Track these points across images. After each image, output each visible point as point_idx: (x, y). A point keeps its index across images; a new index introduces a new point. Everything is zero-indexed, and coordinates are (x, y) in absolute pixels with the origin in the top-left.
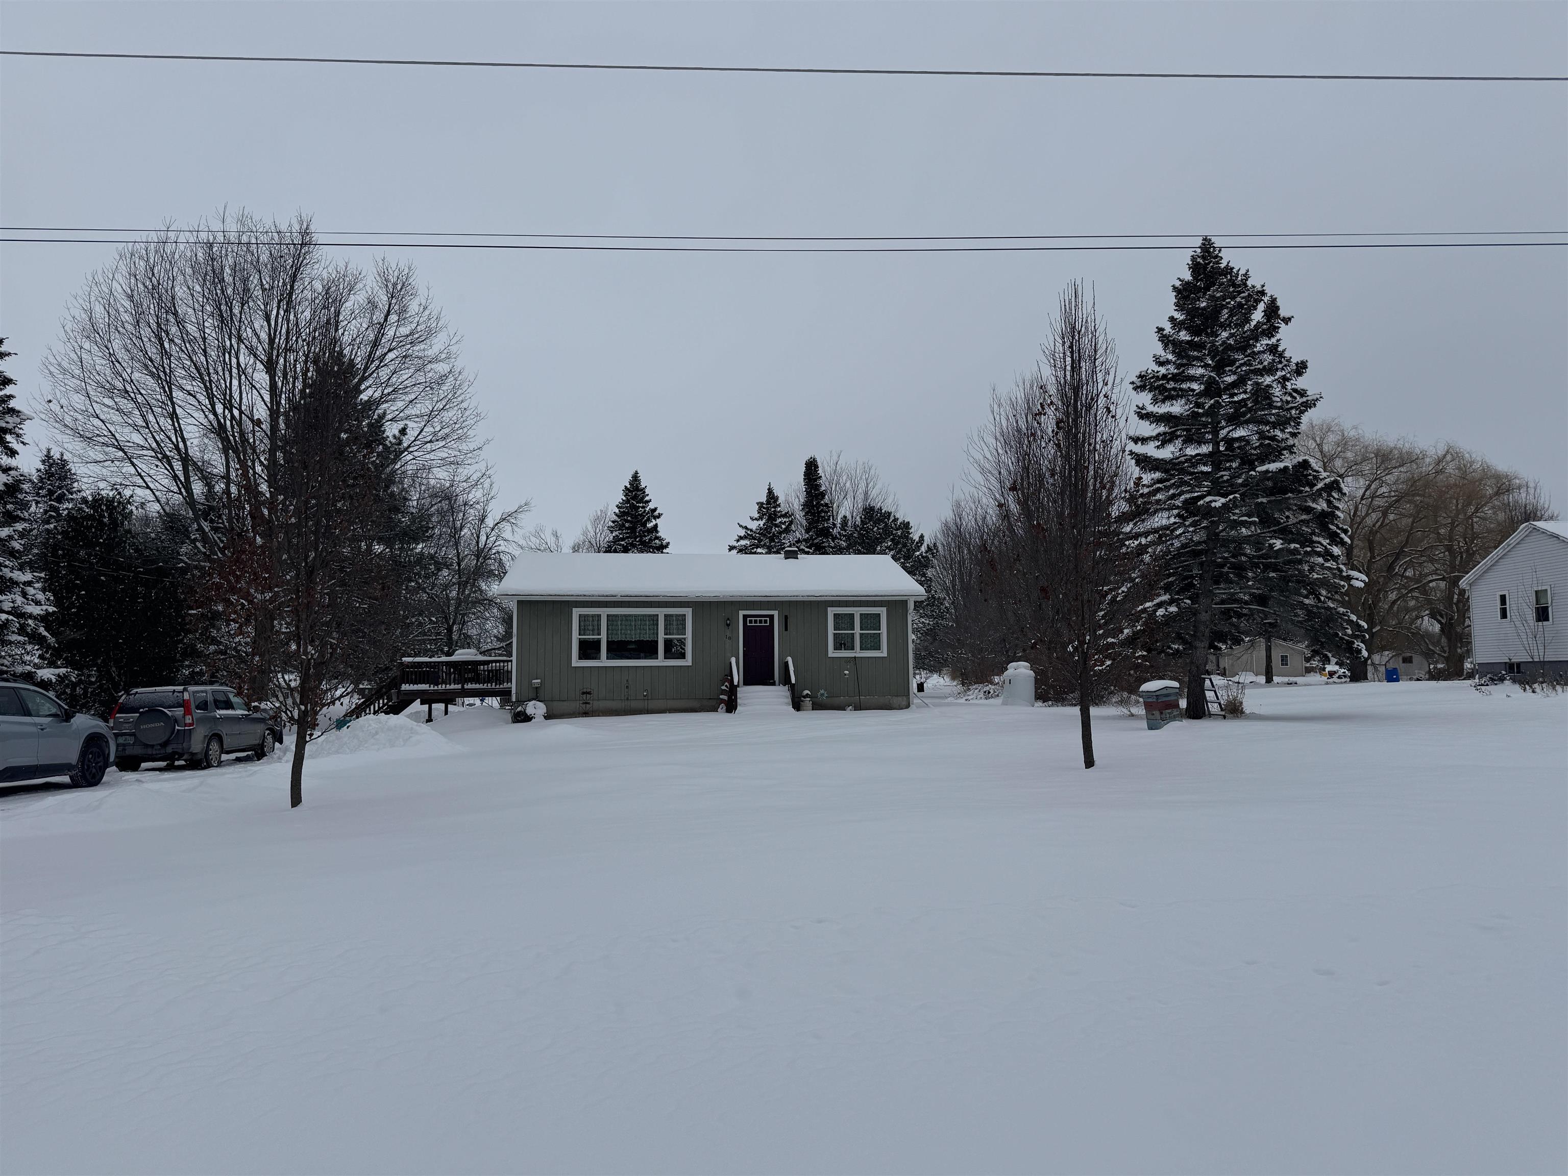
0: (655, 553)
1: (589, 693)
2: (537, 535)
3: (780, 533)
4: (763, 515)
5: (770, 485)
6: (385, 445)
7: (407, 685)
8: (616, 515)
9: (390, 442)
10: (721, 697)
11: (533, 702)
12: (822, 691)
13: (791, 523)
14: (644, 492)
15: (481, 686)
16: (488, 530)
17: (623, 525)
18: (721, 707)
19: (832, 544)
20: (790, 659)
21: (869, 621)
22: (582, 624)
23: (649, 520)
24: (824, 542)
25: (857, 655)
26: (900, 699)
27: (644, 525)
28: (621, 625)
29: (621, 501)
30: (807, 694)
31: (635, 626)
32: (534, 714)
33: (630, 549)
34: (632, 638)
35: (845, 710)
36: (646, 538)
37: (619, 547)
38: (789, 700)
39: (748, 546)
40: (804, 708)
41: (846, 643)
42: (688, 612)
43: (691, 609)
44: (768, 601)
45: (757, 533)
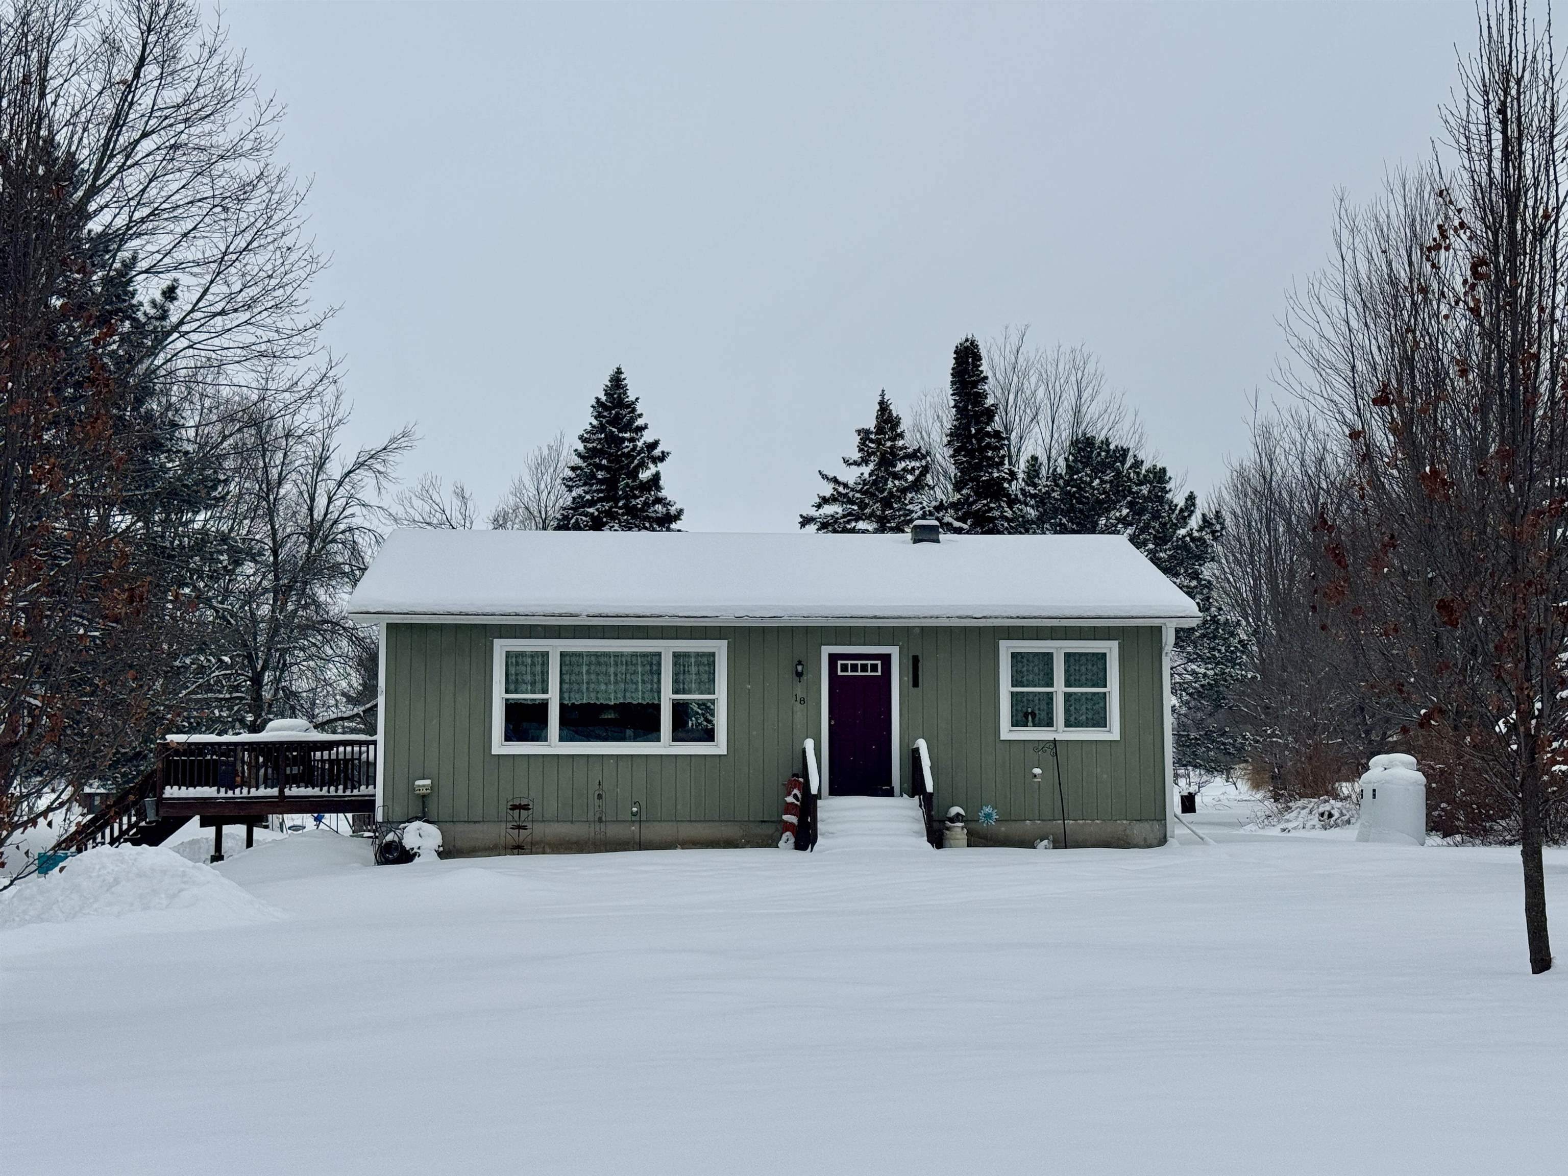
0: (654, 530)
1: (526, 807)
2: (425, 494)
3: (904, 491)
4: (869, 455)
5: (883, 395)
6: (135, 320)
7: (176, 788)
8: (579, 455)
9: (145, 314)
10: (786, 817)
11: (417, 824)
13: (925, 470)
14: (634, 410)
15: (316, 791)
16: (332, 485)
17: (593, 476)
18: (784, 837)
19: (1009, 514)
20: (922, 744)
21: (1083, 669)
22: (512, 670)
23: (642, 465)
24: (991, 509)
25: (1059, 737)
26: (1147, 825)
27: (634, 474)
28: (588, 672)
29: (589, 428)
30: (958, 814)
31: (616, 675)
32: (419, 848)
33: (607, 523)
34: (610, 699)
35: (1035, 848)
36: (638, 501)
37: (584, 518)
38: (922, 826)
39: (838, 516)
40: (952, 842)
41: (1037, 712)
42: (719, 648)
43: (726, 641)
44: (879, 627)
45: (857, 492)
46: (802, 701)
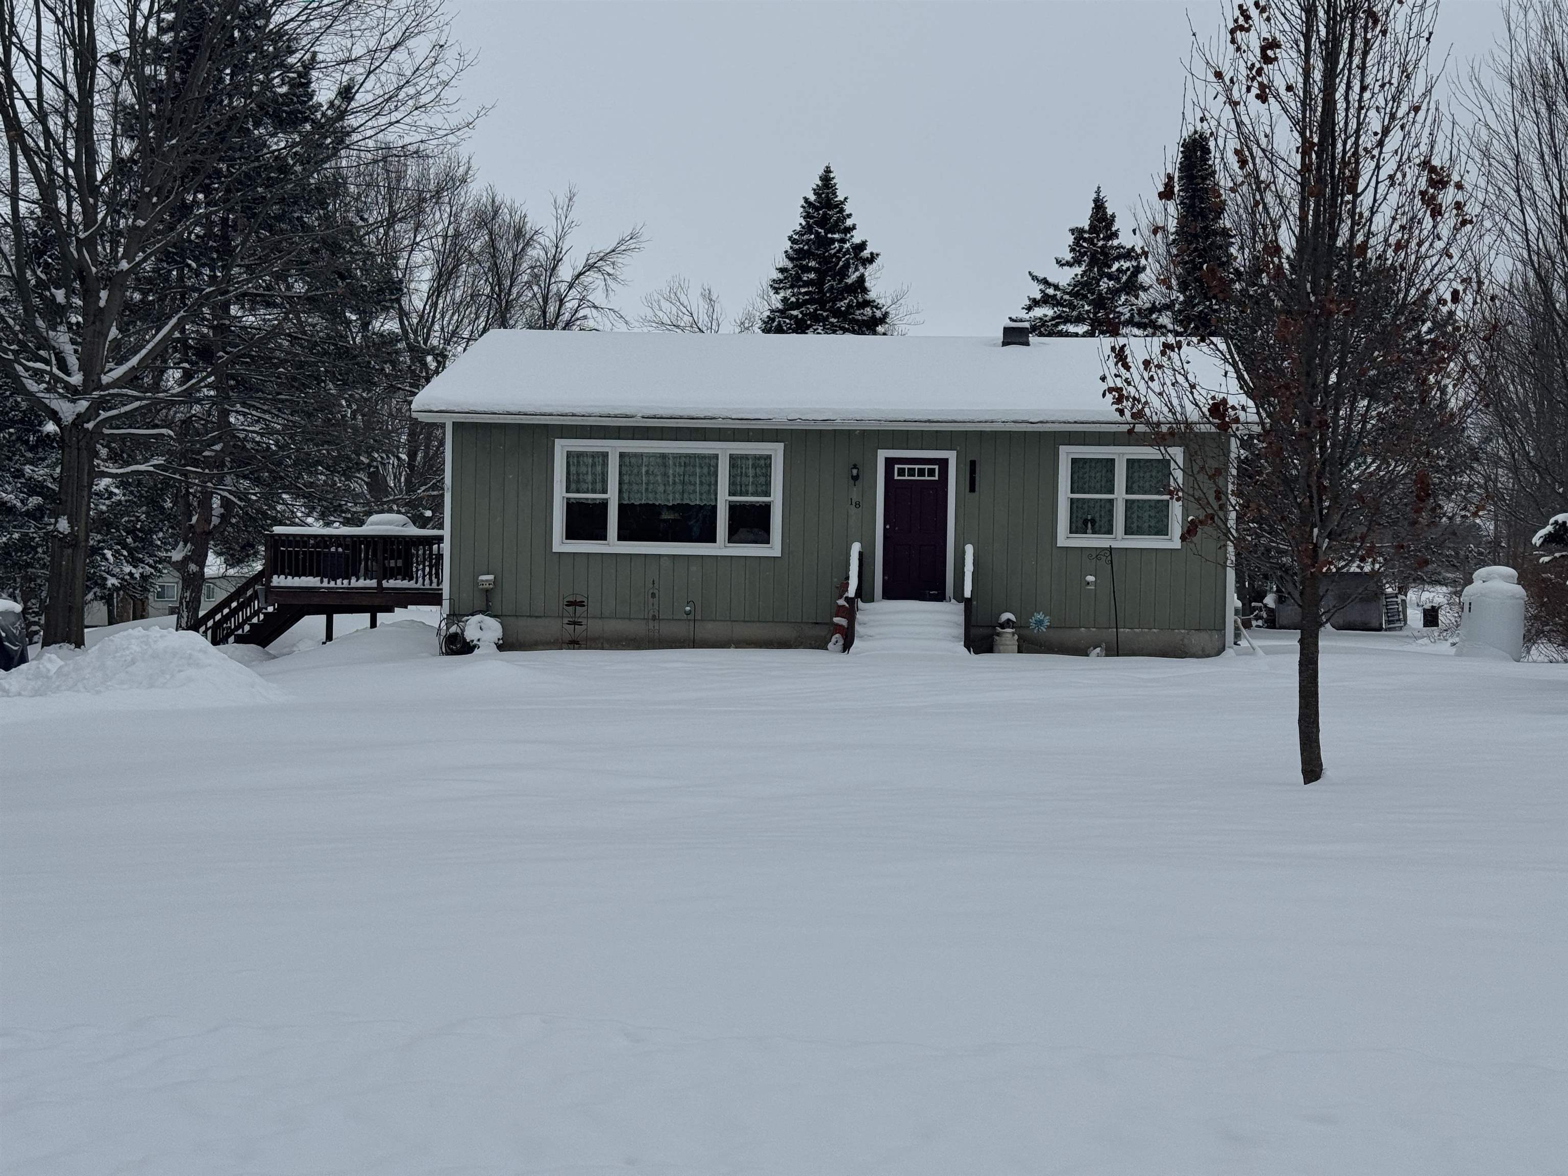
1: (581, 604)
3: (1115, 292)
4: (1082, 255)
5: (1098, 192)
6: (314, 121)
7: (282, 577)
8: (788, 257)
9: (323, 114)
10: (837, 620)
11: (479, 617)
12: (1039, 616)
13: (1139, 270)
15: (412, 584)
17: (798, 278)
18: (834, 640)
20: (969, 550)
21: (1148, 475)
22: (573, 469)
23: (850, 267)
25: (1116, 545)
26: (1205, 635)
27: (841, 277)
28: (647, 473)
29: (798, 228)
30: (1009, 620)
31: (674, 476)
32: (479, 640)
33: (811, 326)
34: (668, 501)
35: (1088, 656)
36: (842, 303)
37: (788, 321)
38: (962, 631)
39: (1047, 318)
40: (1001, 648)
41: (1097, 519)
42: (776, 450)
43: (782, 445)
44: (937, 431)
45: (1068, 293)
46: (858, 505)
